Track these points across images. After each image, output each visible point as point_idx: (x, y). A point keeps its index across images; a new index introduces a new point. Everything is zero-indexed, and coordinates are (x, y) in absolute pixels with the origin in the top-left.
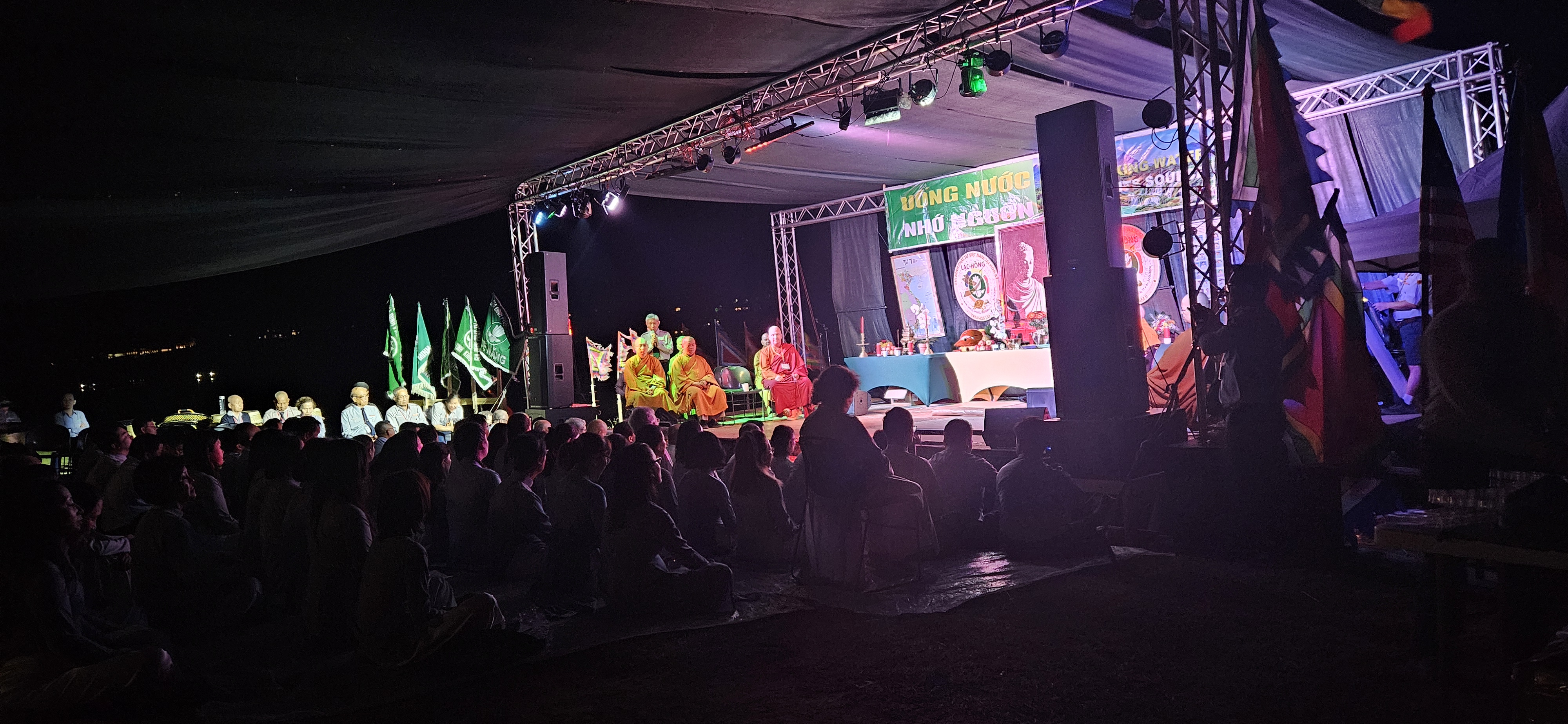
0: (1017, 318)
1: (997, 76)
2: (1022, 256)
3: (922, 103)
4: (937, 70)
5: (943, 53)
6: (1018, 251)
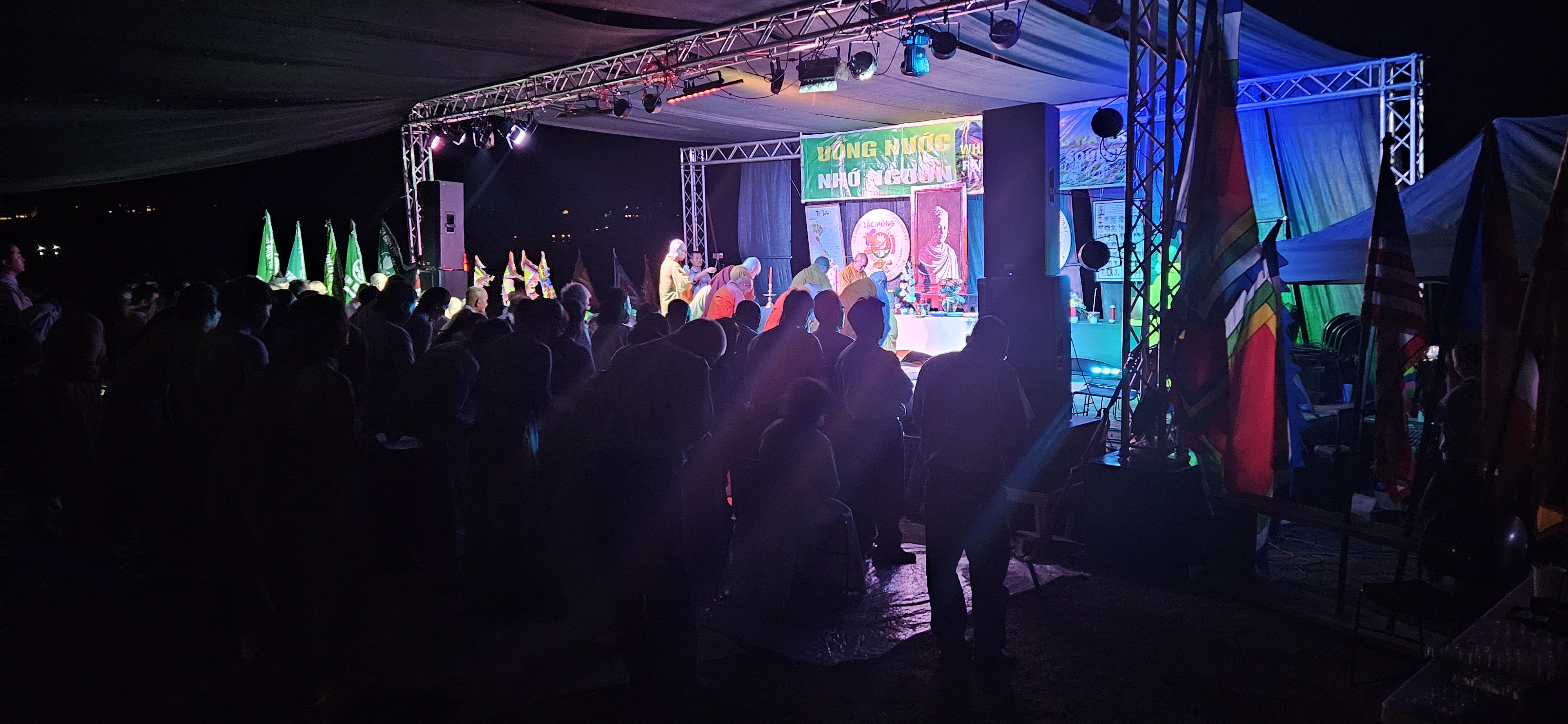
1: (941, 59)
2: (937, 220)
3: (862, 77)
6: (933, 215)
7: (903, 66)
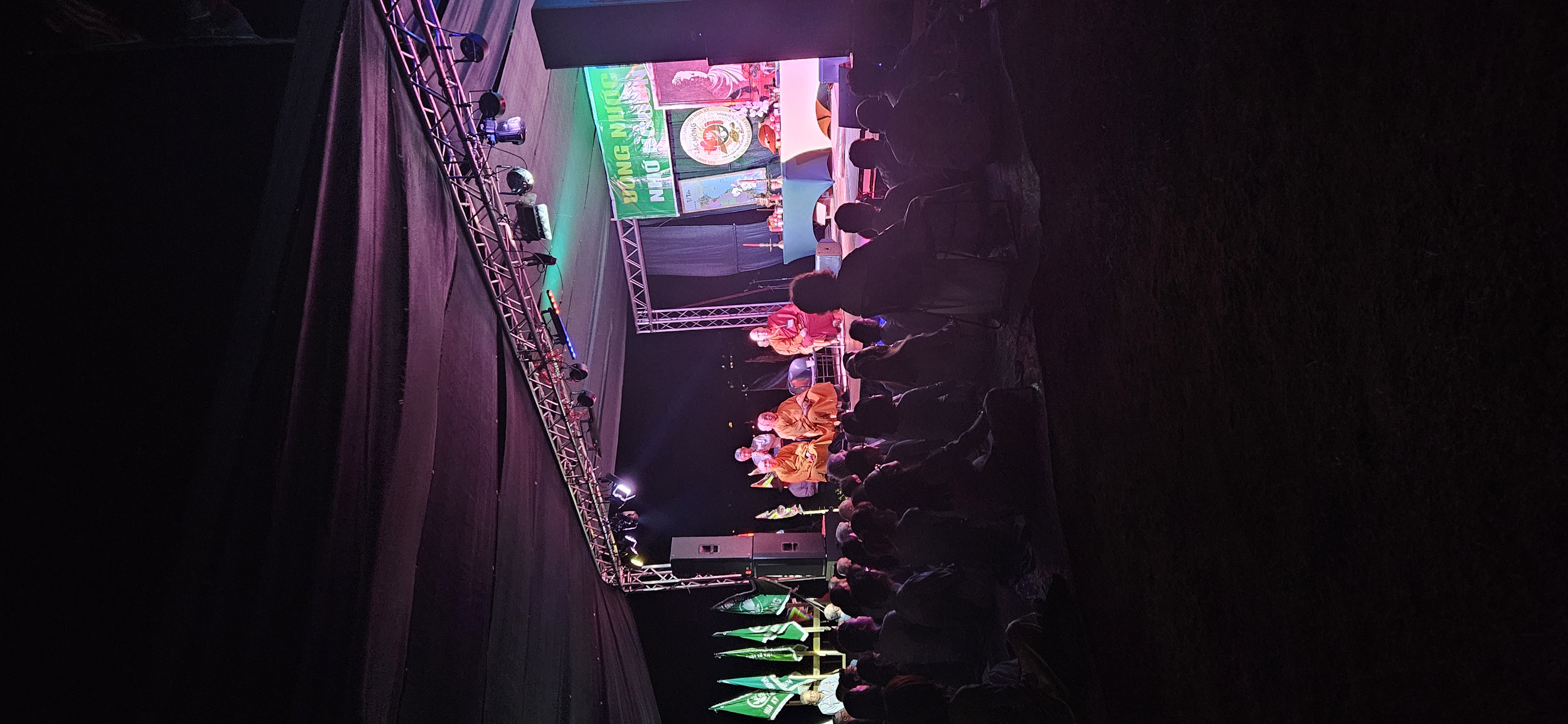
0: (749, 89)
1: (505, 106)
4: (498, 166)
5: (481, 160)
6: (681, 87)
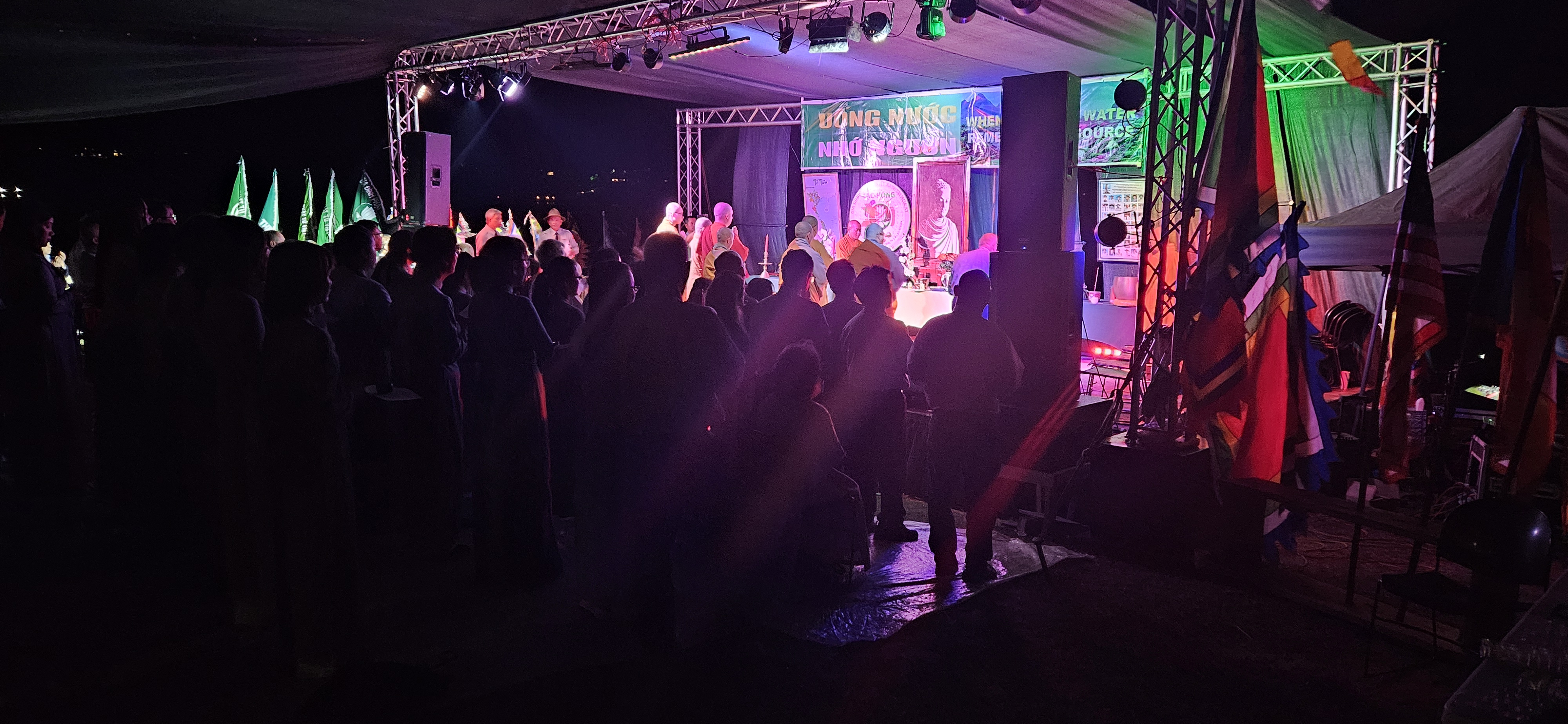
7: (918, 28)
